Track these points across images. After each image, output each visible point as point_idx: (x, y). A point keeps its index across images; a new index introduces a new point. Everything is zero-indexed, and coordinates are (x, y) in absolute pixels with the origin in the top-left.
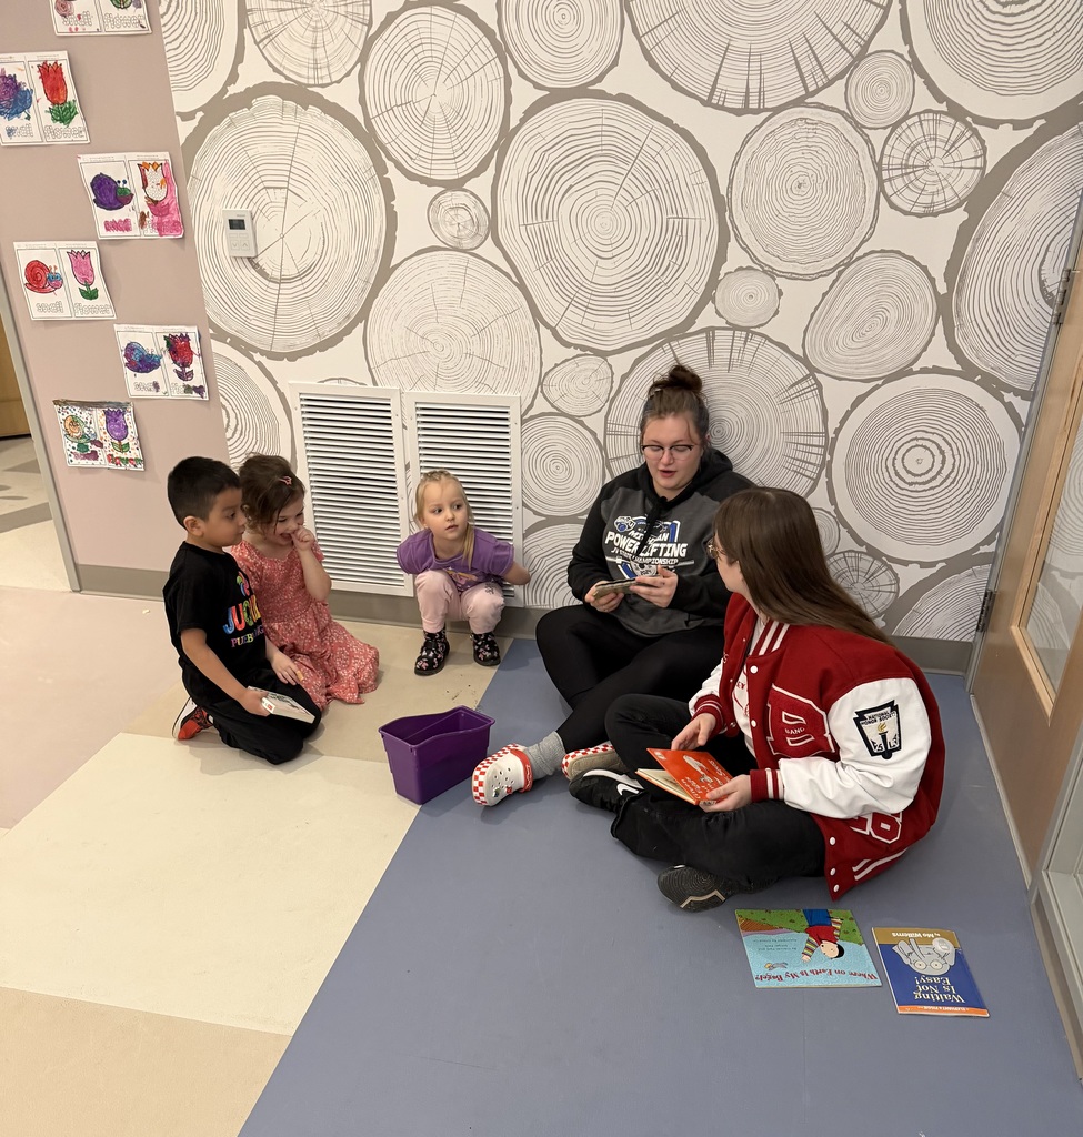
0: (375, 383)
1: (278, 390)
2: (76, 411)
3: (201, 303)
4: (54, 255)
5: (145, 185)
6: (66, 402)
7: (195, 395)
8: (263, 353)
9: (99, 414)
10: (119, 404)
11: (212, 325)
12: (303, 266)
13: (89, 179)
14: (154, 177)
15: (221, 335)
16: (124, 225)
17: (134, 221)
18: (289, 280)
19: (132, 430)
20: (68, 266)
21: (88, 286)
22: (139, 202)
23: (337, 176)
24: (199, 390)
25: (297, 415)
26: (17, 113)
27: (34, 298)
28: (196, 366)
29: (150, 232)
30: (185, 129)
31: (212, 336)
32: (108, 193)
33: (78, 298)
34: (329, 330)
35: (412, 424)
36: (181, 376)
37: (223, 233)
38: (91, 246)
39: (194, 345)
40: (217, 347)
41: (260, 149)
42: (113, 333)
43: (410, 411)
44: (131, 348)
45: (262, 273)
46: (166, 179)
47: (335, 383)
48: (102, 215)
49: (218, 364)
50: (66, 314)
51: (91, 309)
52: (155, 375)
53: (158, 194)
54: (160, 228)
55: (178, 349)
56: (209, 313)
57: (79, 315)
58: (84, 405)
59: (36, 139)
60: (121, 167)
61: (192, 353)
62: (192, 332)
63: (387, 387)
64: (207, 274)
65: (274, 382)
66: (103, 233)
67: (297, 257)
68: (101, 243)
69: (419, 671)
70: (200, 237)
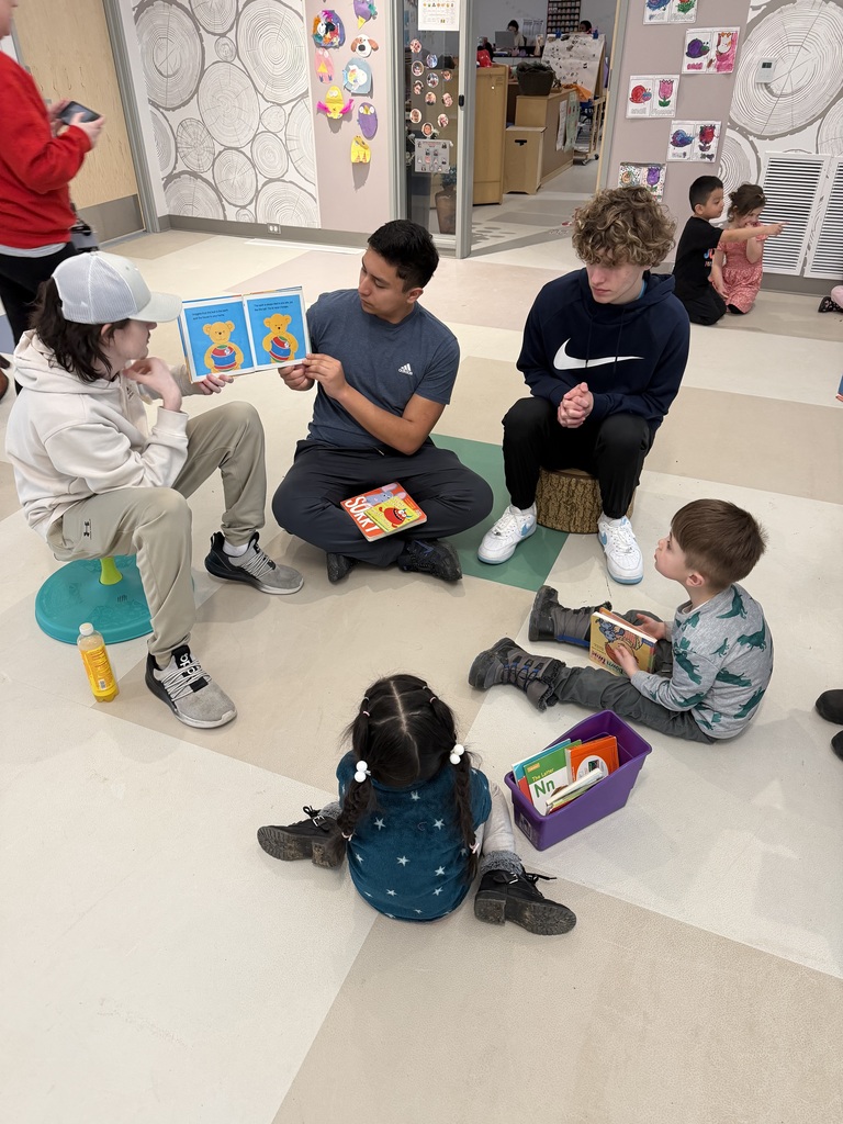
0: (817, 152)
1: (757, 156)
2: (632, 169)
3: (729, 108)
4: (651, 83)
5: (719, 44)
6: (627, 164)
7: (707, 159)
8: (755, 136)
9: (645, 171)
10: (659, 165)
11: (731, 120)
12: (795, 88)
13: (688, 41)
14: (725, 40)
15: (734, 126)
16: (699, 66)
17: (705, 63)
18: (786, 95)
19: (662, 179)
20: (657, 88)
21: (665, 99)
22: (712, 54)
23: (833, 39)
24: (710, 157)
25: (764, 170)
26: (659, 7)
27: (632, 106)
28: (713, 144)
29: (712, 70)
30: (752, 15)
31: (729, 127)
32: (697, 49)
33: (657, 105)
34: (798, 124)
35: (833, 176)
36: (702, 149)
37: (756, 69)
38: (676, 78)
39: (716, 132)
40: (729, 133)
41: (793, 25)
42: (670, 124)
43: (835, 168)
44: (677, 133)
45: (771, 92)
46: (733, 42)
47: (793, 153)
48: (688, 60)
49: (726, 142)
50: (647, 115)
51: (663, 112)
52: (686, 148)
53: (724, 49)
54: (718, 68)
55: (706, 134)
56: (731, 114)
57: (654, 115)
58: (638, 165)
59: (665, 20)
60: (708, 36)
61: (713, 136)
62: (718, 125)
63: (824, 155)
64: (738, 93)
65: (756, 152)
66: (685, 70)
67: (794, 84)
68: (682, 75)
69: (821, 310)
70: (740, 73)
